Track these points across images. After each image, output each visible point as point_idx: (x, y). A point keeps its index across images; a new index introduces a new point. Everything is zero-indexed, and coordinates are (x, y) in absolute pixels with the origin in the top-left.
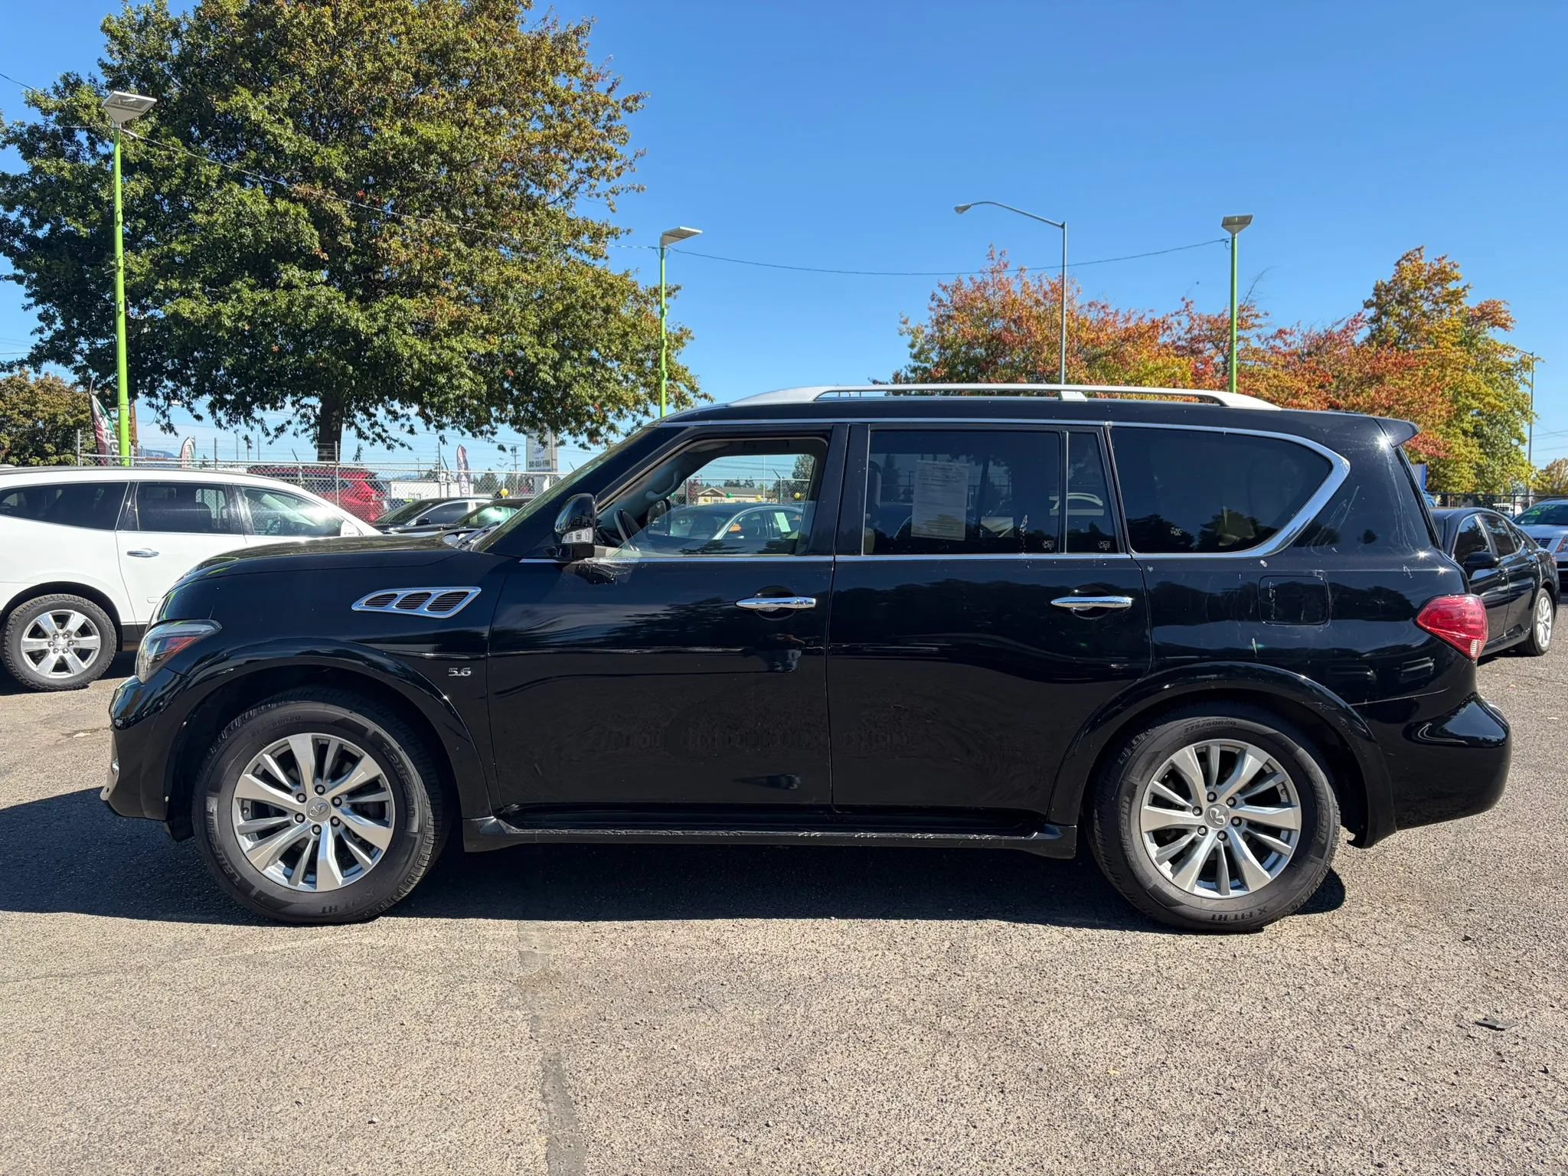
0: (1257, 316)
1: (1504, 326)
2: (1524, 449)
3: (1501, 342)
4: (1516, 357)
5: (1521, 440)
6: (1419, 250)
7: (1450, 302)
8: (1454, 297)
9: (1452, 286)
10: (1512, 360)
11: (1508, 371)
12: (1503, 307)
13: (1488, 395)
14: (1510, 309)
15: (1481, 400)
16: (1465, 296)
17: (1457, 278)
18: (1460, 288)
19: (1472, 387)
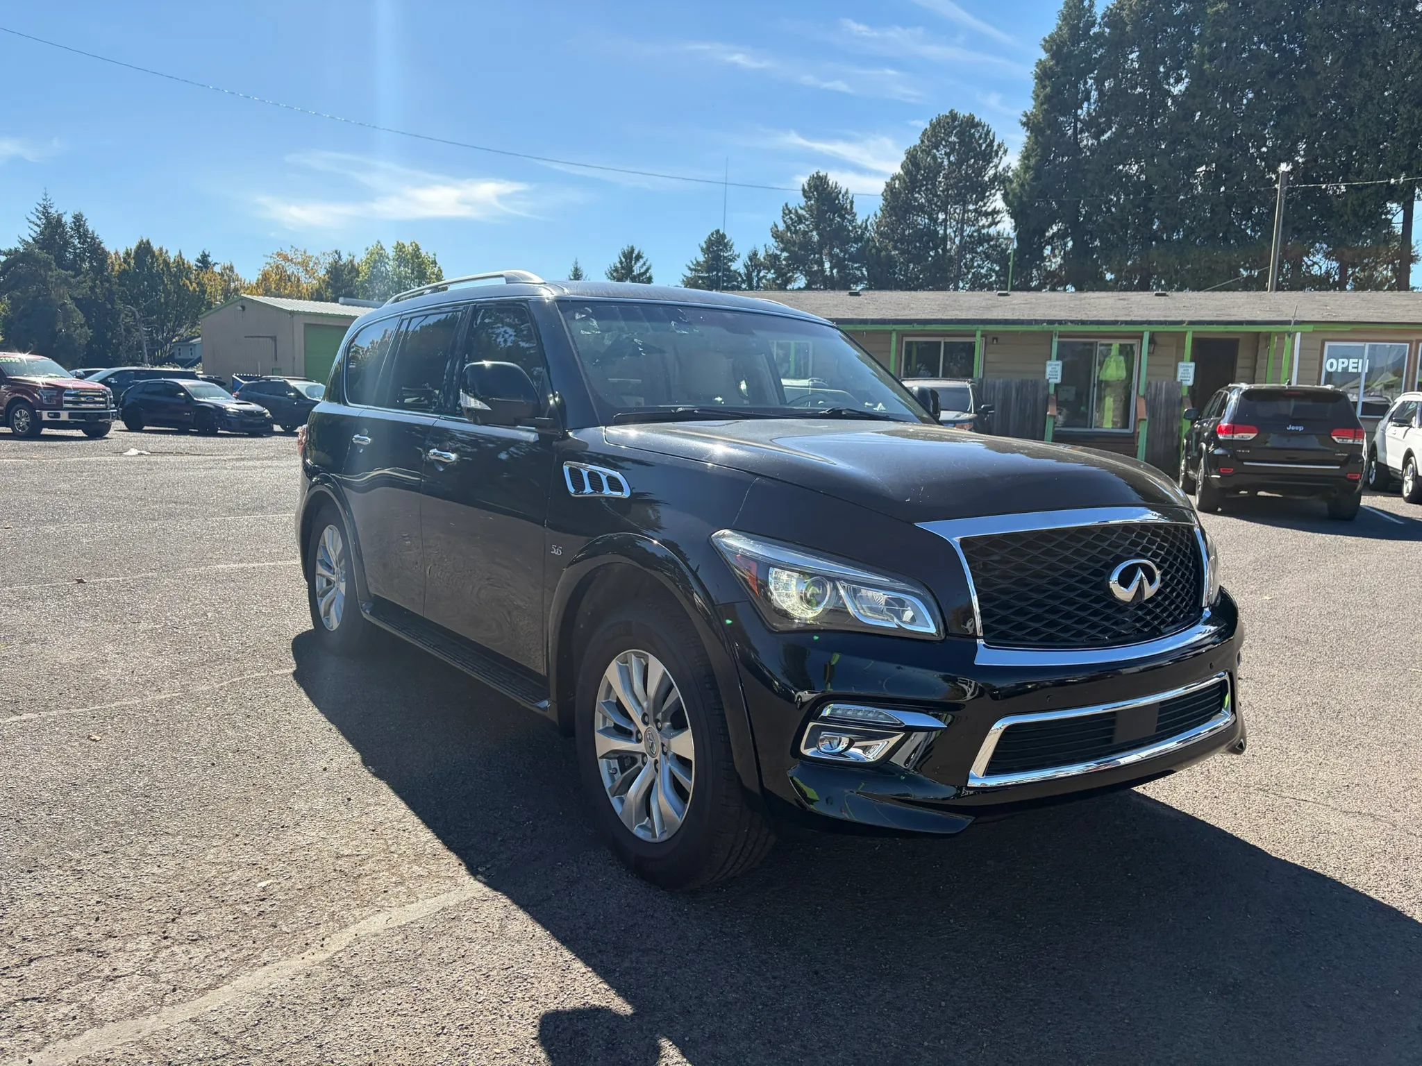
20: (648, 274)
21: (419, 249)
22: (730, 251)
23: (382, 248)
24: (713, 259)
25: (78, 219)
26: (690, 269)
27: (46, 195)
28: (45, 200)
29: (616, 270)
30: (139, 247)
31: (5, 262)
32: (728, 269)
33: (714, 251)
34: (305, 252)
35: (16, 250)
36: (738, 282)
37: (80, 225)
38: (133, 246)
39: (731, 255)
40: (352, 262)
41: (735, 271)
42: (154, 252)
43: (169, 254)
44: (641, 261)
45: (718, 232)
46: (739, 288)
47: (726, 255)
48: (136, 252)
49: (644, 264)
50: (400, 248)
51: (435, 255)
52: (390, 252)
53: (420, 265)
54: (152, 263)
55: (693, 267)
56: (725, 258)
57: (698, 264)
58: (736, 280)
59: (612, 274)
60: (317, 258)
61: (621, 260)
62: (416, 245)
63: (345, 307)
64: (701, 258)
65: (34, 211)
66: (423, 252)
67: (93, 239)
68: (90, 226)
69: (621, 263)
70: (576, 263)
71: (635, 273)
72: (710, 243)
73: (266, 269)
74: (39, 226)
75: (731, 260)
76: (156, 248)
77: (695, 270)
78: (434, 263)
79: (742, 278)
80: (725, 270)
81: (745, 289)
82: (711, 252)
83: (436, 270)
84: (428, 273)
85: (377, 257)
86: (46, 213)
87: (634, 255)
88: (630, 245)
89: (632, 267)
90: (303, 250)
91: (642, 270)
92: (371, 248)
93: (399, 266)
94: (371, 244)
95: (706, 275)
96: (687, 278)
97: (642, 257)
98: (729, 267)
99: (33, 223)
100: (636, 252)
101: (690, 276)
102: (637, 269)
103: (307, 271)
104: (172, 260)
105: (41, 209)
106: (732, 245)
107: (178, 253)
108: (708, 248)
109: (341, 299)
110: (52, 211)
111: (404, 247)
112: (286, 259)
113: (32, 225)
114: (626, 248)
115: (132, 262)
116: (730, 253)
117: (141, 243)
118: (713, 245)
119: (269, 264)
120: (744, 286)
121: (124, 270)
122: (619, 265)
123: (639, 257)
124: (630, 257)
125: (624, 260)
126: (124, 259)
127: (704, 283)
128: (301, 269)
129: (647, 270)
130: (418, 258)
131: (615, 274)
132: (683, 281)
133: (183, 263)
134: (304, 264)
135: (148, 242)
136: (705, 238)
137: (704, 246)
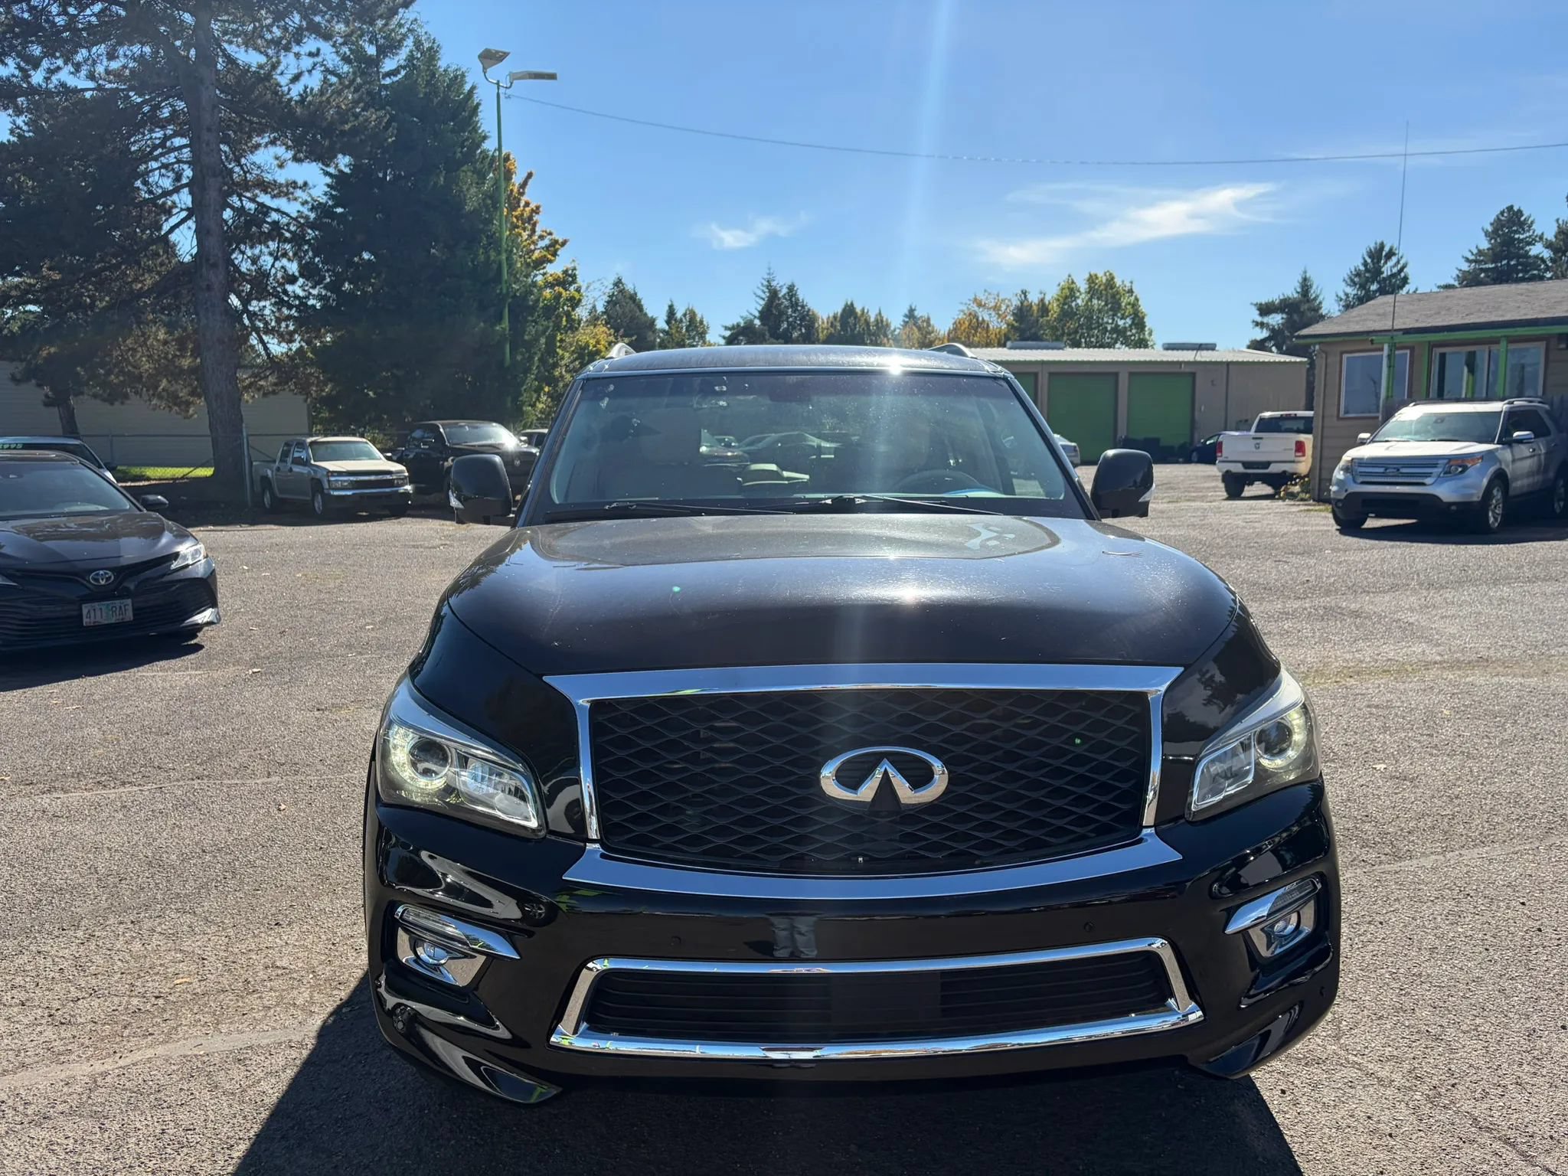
20: (1402, 275)
21: (1113, 278)
22: (1529, 231)
23: (1073, 282)
24: (1502, 244)
25: (791, 288)
26: (1467, 260)
27: (769, 269)
28: (769, 274)
29: (1358, 274)
30: (844, 310)
31: (730, 336)
32: (1526, 255)
33: (1504, 234)
34: (998, 296)
35: (738, 325)
36: (1540, 270)
37: (792, 296)
38: (839, 310)
39: (1530, 237)
40: (1042, 300)
41: (1536, 257)
42: (856, 313)
43: (870, 313)
44: (1394, 259)
45: (1510, 208)
46: (1541, 278)
47: (1522, 237)
48: (842, 315)
49: (1398, 262)
50: (1092, 280)
51: (1131, 282)
52: (1083, 286)
53: (1113, 296)
54: (855, 325)
55: (1472, 257)
56: (1520, 241)
57: (1480, 252)
58: (1537, 268)
59: (1352, 280)
60: (1010, 300)
61: (1365, 261)
62: (1111, 274)
63: (1013, 351)
64: (1485, 245)
65: (760, 285)
66: (1118, 282)
67: (803, 307)
68: (802, 295)
69: (1365, 264)
70: (1305, 272)
71: (1385, 275)
72: (1498, 224)
73: (960, 317)
74: (764, 299)
75: (1530, 244)
76: (858, 310)
77: (1476, 261)
78: (1131, 291)
79: (1547, 265)
80: (1518, 257)
81: (1551, 278)
82: (1499, 236)
83: (1132, 298)
84: (1123, 304)
85: (1069, 293)
86: (769, 286)
87: (1384, 253)
88: (1379, 241)
89: (1381, 267)
90: (996, 293)
91: (1395, 270)
92: (1062, 283)
93: (1090, 299)
94: (1062, 280)
95: (1491, 266)
96: (1464, 272)
97: (1394, 254)
98: (1527, 252)
99: (759, 297)
100: (1387, 249)
101: (1467, 269)
102: (1388, 269)
103: (999, 315)
104: (872, 319)
105: (766, 283)
106: (1532, 223)
107: (877, 312)
108: (1495, 231)
109: (1009, 344)
110: (774, 284)
111: (1097, 278)
112: (980, 305)
113: (758, 299)
114: (1372, 246)
115: (838, 324)
116: (1528, 234)
117: (846, 305)
118: (1503, 226)
119: (963, 311)
120: (1548, 275)
121: (831, 333)
122: (1362, 268)
123: (1391, 254)
124: (1379, 255)
125: (1369, 261)
126: (832, 323)
127: (1488, 277)
128: (993, 314)
129: (1401, 270)
130: (1112, 288)
131: (1356, 279)
132: (1458, 276)
133: (882, 321)
134: (996, 308)
135: (852, 304)
136: (1492, 218)
137: (1490, 229)
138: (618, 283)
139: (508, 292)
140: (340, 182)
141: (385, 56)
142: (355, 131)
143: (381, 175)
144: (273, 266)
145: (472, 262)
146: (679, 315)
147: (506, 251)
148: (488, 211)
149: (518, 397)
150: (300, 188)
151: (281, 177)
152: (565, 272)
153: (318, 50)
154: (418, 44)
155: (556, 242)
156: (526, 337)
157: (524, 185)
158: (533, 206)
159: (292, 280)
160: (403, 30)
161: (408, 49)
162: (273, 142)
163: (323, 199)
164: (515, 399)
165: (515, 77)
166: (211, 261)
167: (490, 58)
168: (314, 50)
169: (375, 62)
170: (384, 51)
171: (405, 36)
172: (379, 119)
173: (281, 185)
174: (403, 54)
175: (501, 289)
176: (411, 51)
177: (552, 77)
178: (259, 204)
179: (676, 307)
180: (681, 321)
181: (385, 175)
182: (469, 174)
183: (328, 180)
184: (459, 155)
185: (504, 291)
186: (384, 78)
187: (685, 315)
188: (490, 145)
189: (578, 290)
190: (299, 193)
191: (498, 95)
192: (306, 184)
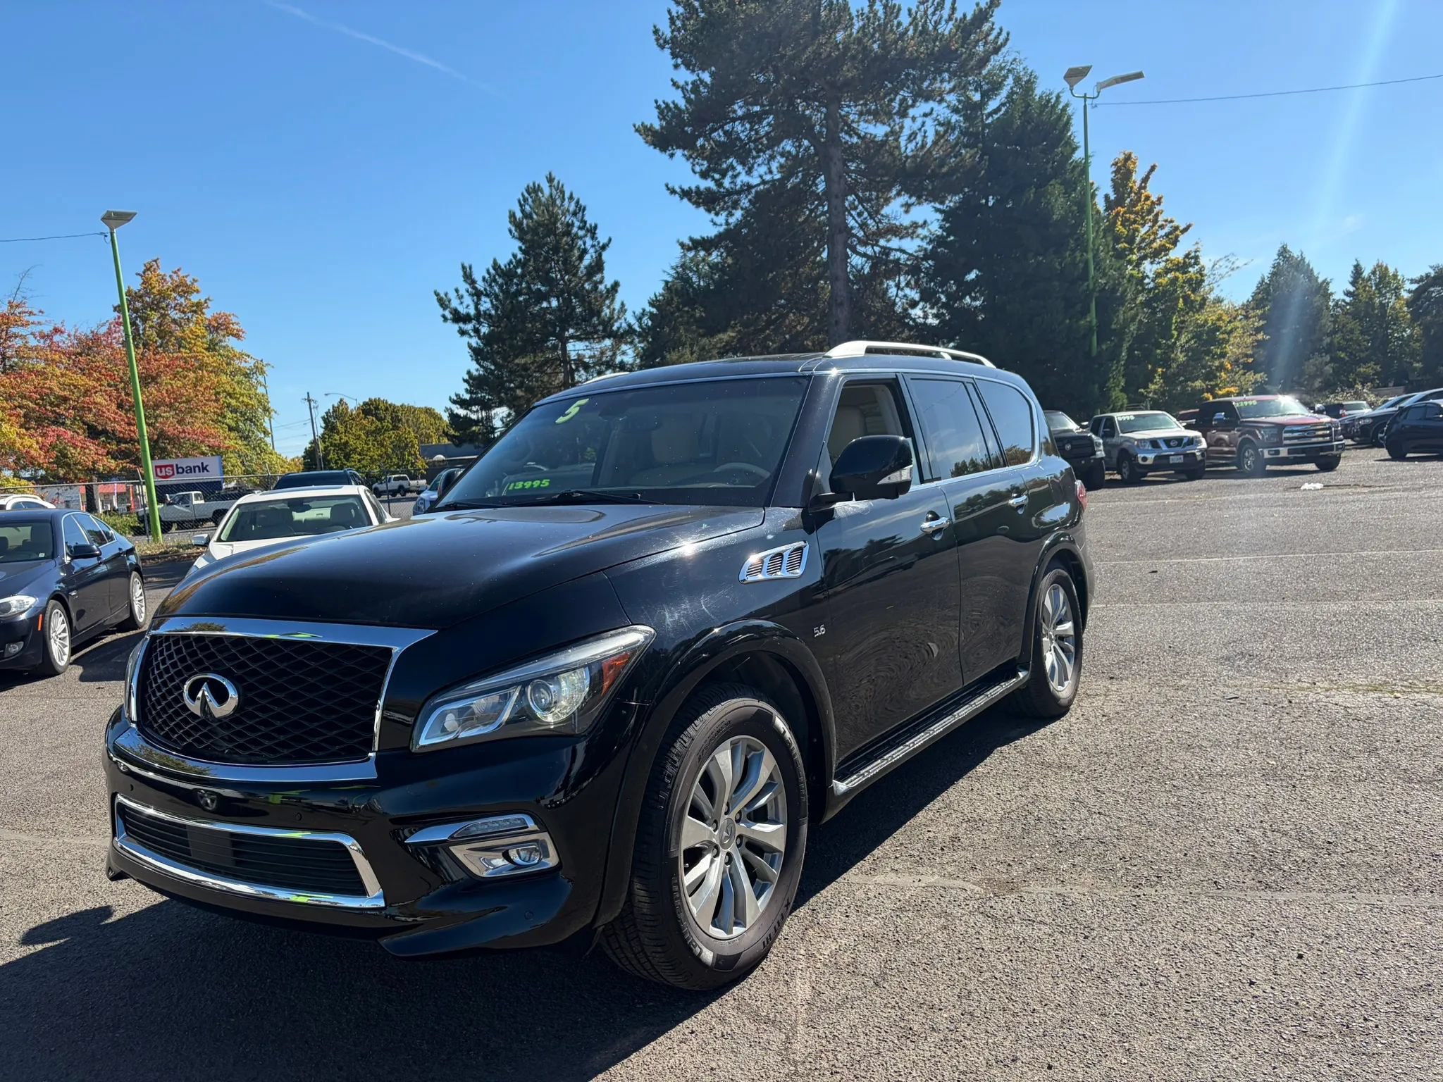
0: (31, 313)
1: (237, 336)
2: (268, 440)
3: (238, 350)
4: (251, 363)
5: (266, 433)
6: (155, 261)
7: (195, 312)
8: (198, 307)
9: (195, 298)
10: (247, 365)
11: (246, 375)
12: (234, 319)
13: (242, 395)
14: (240, 321)
15: (237, 399)
16: (207, 307)
17: (198, 291)
18: (203, 300)
19: (228, 387)
138: (1283, 252)
139: (1095, 288)
140: (948, 215)
141: (989, 99)
142: (953, 171)
143: (984, 201)
144: (897, 295)
145: (1060, 264)
146: (1366, 274)
147: (1093, 250)
148: (1074, 217)
149: (1106, 382)
150: (921, 226)
151: (906, 221)
152: (1187, 256)
153: (932, 109)
154: (1017, 80)
155: (1176, 228)
156: (1113, 326)
157: (1145, 180)
158: (1154, 198)
159: (914, 304)
160: (1004, 72)
161: (1009, 87)
162: (898, 194)
163: (939, 232)
164: (1102, 386)
165: (1102, 86)
166: (839, 301)
167: (1075, 75)
168: (928, 111)
169: (981, 105)
170: (986, 96)
171: (1006, 77)
172: (973, 156)
173: (906, 228)
174: (1004, 93)
175: (1088, 286)
176: (1012, 88)
177: (1139, 76)
178: (882, 247)
179: (1363, 264)
180: (1369, 279)
181: (987, 201)
182: (1057, 186)
183: (940, 216)
184: (1050, 170)
185: (1091, 287)
186: (987, 118)
187: (1374, 273)
188: (1079, 155)
189: (1200, 272)
190: (920, 231)
191: (1085, 107)
192: (925, 222)
